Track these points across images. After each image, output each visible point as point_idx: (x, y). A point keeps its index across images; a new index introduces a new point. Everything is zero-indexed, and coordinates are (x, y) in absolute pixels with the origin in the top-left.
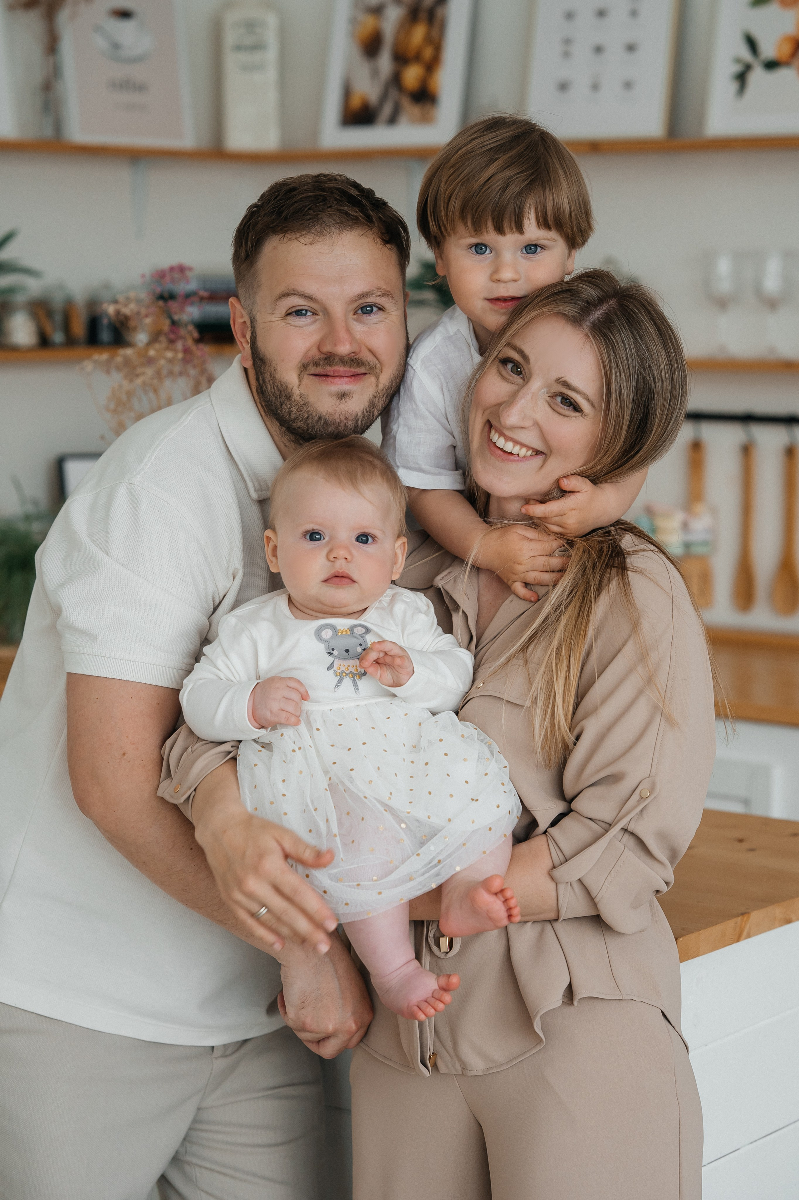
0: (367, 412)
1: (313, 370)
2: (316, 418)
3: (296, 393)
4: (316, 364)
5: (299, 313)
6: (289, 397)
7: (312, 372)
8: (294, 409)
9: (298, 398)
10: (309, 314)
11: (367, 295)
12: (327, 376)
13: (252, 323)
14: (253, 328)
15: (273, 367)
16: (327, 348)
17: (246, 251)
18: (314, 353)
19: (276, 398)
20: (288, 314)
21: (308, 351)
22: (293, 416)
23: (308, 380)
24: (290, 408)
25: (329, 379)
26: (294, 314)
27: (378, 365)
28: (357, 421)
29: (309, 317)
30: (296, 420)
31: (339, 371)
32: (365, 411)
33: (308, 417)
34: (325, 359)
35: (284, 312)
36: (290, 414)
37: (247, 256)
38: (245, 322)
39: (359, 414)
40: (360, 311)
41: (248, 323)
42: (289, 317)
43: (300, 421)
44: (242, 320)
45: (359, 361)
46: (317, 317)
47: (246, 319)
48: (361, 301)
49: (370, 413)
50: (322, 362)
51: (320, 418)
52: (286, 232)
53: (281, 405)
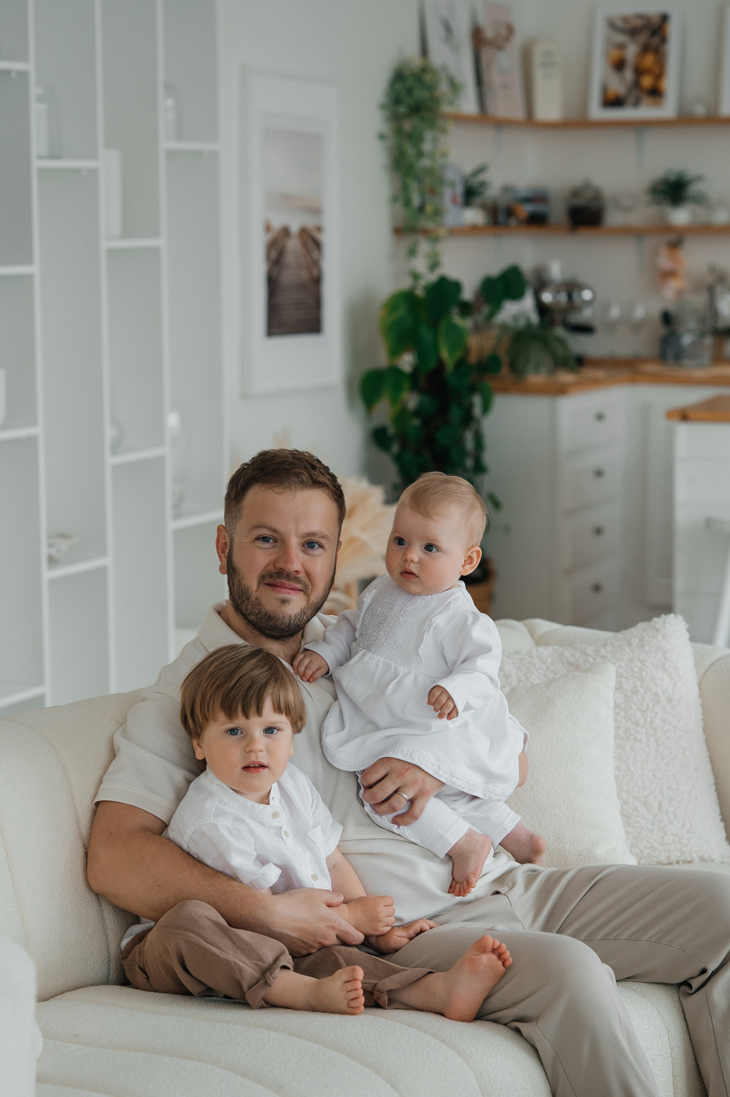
0: (299, 615)
1: (268, 580)
2: (264, 613)
3: (254, 595)
4: (271, 576)
5: (265, 539)
6: (248, 598)
7: (267, 582)
8: (250, 607)
9: (254, 599)
10: (271, 541)
11: (313, 535)
12: (276, 586)
13: (231, 542)
14: (231, 545)
15: (241, 575)
16: (279, 565)
17: (236, 492)
18: (271, 568)
19: (240, 597)
20: (257, 539)
21: (267, 566)
22: (248, 612)
23: (262, 588)
24: (247, 605)
25: (278, 589)
26: (261, 539)
27: (310, 587)
28: (290, 620)
29: (270, 543)
30: (250, 615)
31: (284, 583)
32: (297, 615)
33: (258, 613)
34: (277, 573)
35: (255, 537)
36: (246, 610)
37: (236, 496)
38: (226, 543)
39: (293, 615)
40: (306, 545)
41: (229, 543)
42: (257, 541)
43: (253, 616)
44: (224, 541)
45: (299, 579)
46: (276, 544)
47: (228, 540)
48: (308, 538)
49: (301, 617)
50: (275, 575)
51: (266, 614)
52: (265, 482)
53: (242, 603)
